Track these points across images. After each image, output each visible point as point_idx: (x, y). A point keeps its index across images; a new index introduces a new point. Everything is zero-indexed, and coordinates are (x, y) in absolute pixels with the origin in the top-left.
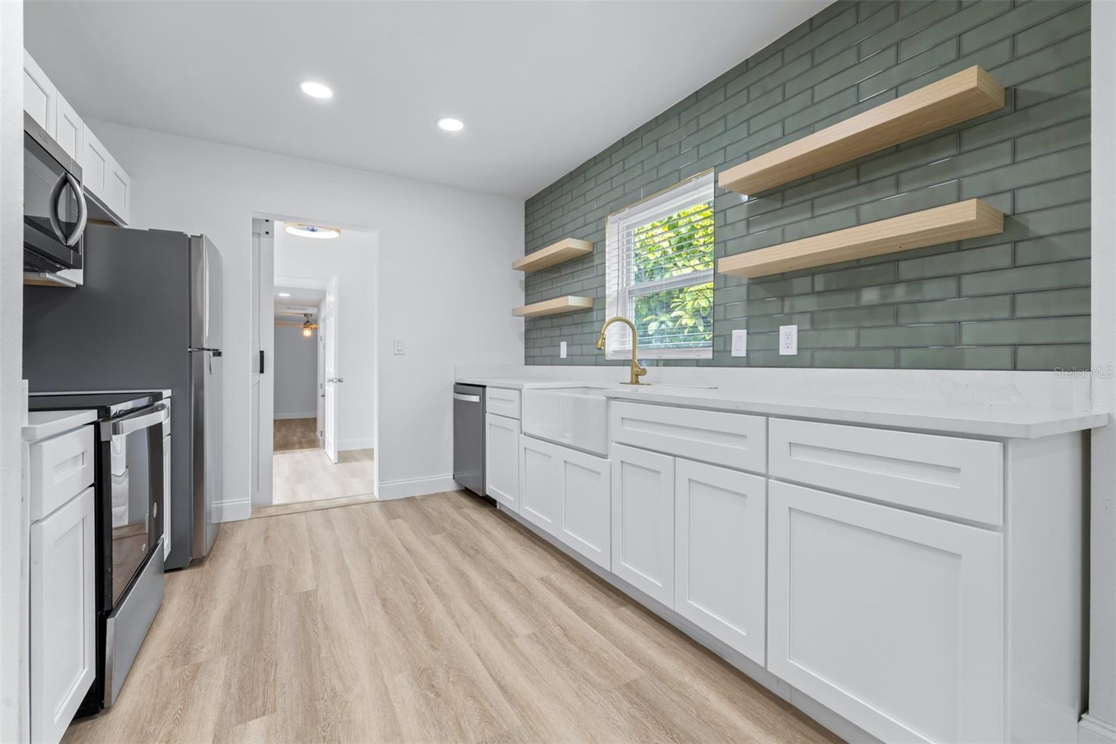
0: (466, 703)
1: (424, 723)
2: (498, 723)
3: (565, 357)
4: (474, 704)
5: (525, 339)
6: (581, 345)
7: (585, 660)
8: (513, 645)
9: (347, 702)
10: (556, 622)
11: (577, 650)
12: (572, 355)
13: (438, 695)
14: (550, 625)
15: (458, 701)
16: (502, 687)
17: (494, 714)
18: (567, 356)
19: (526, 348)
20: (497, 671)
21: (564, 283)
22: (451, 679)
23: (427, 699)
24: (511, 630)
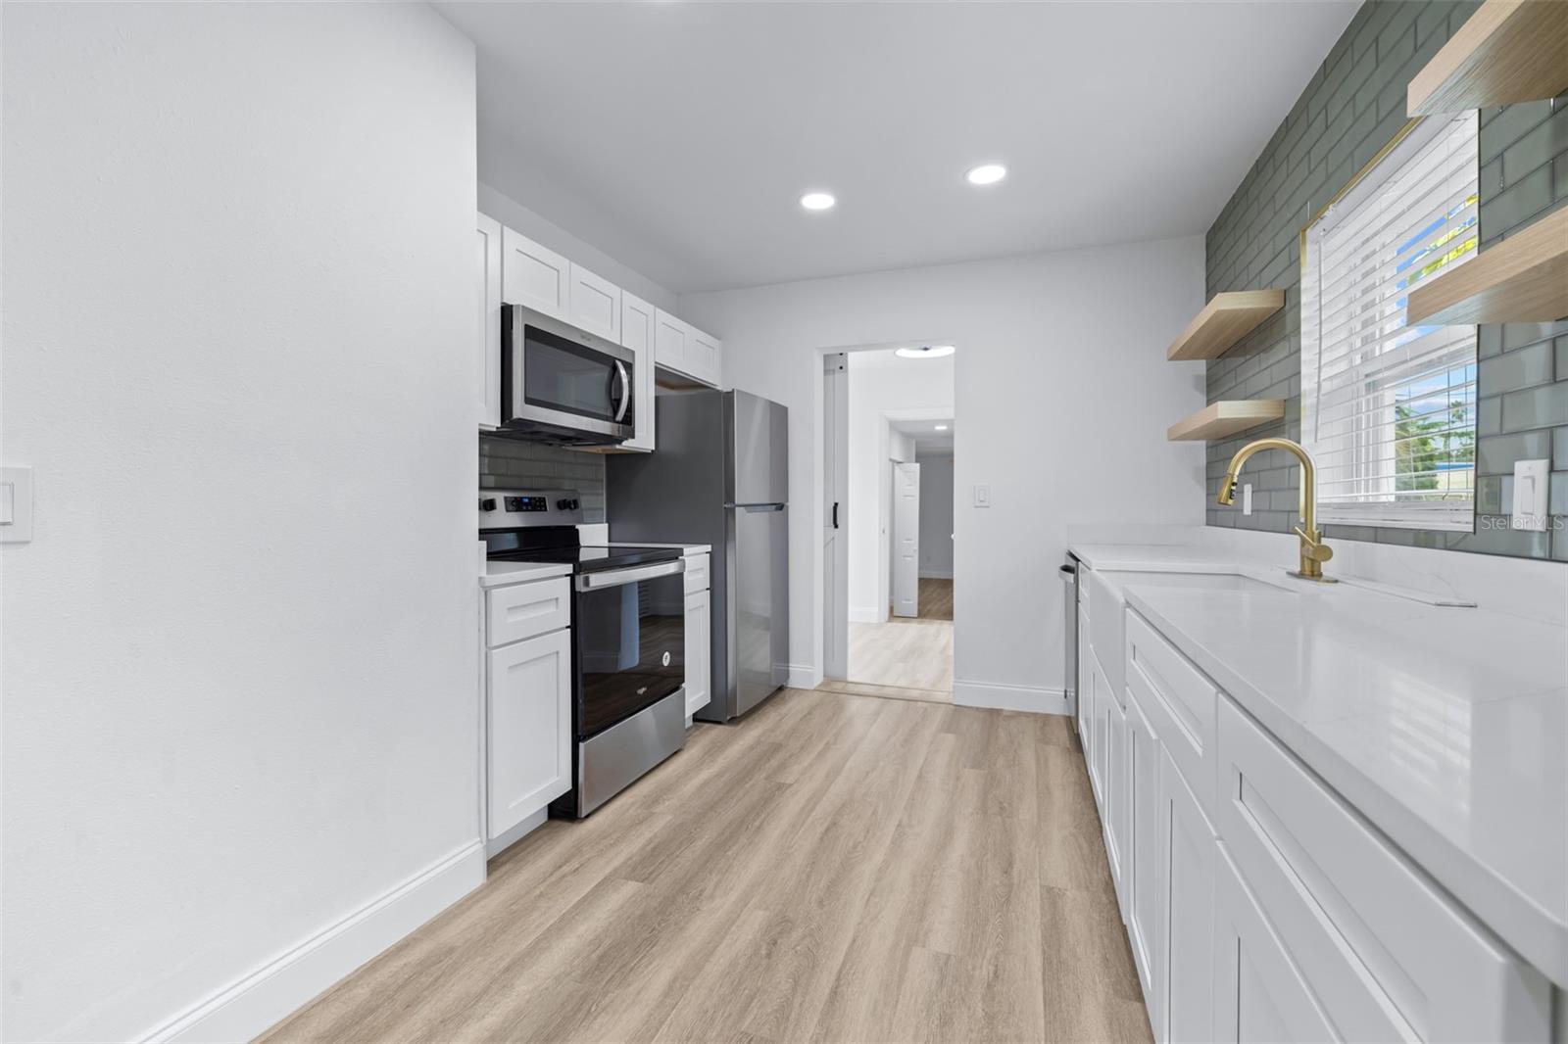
0: (783, 982)
1: (728, 973)
2: (786, 1028)
3: (1250, 513)
4: (786, 990)
5: (1208, 479)
6: (1270, 491)
7: (974, 1036)
8: (907, 954)
9: (698, 910)
10: (997, 958)
11: (980, 1013)
12: (1258, 511)
13: (769, 955)
14: (984, 958)
15: (778, 975)
16: (835, 993)
17: (793, 1016)
18: (1252, 511)
19: (1208, 495)
20: (852, 971)
21: (1250, 374)
22: (798, 948)
23: (756, 952)
24: (926, 933)
